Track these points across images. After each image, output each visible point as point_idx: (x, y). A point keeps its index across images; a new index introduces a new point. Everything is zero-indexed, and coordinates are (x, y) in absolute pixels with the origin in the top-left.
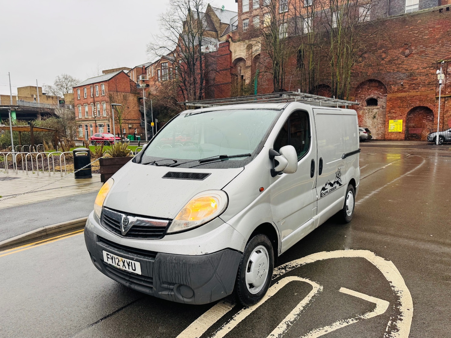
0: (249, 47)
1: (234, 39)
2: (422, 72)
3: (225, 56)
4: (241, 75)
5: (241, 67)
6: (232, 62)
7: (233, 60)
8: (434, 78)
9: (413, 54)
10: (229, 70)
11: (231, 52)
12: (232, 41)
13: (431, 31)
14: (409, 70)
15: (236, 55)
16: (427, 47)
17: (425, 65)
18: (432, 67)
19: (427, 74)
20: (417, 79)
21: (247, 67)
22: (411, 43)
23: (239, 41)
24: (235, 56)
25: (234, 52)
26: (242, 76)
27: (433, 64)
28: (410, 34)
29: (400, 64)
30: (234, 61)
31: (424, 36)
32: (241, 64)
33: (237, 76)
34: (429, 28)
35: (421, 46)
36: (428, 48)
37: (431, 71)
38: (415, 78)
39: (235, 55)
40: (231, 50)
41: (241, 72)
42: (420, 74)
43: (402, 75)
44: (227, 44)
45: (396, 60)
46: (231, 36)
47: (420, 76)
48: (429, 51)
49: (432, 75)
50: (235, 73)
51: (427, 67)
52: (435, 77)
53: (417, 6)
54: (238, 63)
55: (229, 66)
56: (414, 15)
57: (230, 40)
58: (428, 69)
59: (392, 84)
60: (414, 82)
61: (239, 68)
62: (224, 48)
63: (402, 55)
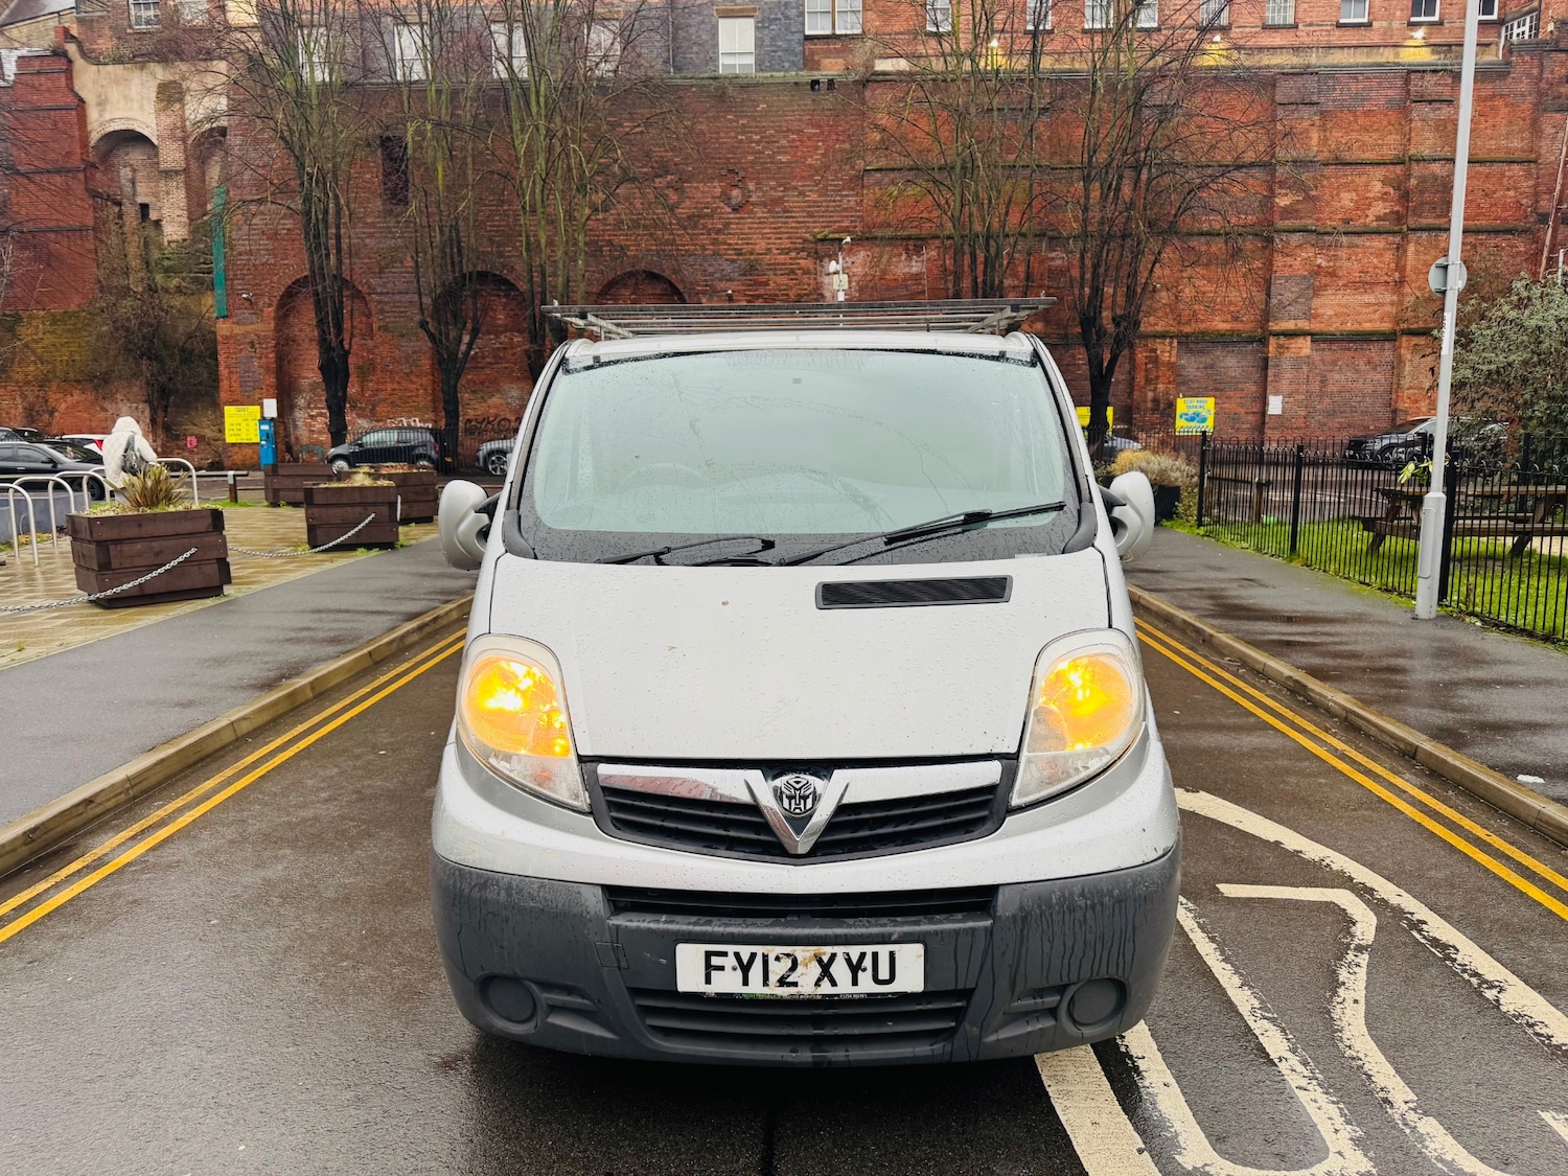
0: (170, 95)
1: (93, 51)
2: (779, 264)
3: (52, 113)
4: (140, 200)
5: (134, 171)
6: (92, 143)
7: (94, 137)
8: (809, 285)
9: (753, 204)
10: (81, 176)
11: (82, 101)
12: (84, 54)
13: (794, 140)
14: (745, 254)
15: (107, 116)
16: (786, 189)
17: (786, 243)
18: (803, 250)
19: (792, 272)
20: (767, 284)
21: (168, 174)
22: (744, 169)
23: (118, 61)
24: (102, 120)
25: (99, 104)
26: (145, 208)
27: (805, 240)
28: (741, 141)
29: (719, 232)
30: (101, 139)
31: (779, 153)
32: (136, 156)
33: (119, 204)
34: (788, 131)
35: (773, 183)
36: (790, 193)
37: (801, 261)
38: (764, 279)
39: (101, 116)
40: (83, 94)
41: (138, 189)
42: (774, 267)
43: (728, 267)
44: (61, 64)
45: (707, 215)
46: (74, 32)
47: (775, 275)
48: (792, 199)
49: (803, 274)
50: (106, 188)
51: (790, 250)
52: (812, 282)
53: (751, 60)
54: (121, 153)
55: (77, 157)
56: (748, 85)
57: (72, 48)
58: (793, 254)
59: (704, 293)
60: (761, 291)
61: (125, 173)
62: (43, 79)
63: (722, 205)
